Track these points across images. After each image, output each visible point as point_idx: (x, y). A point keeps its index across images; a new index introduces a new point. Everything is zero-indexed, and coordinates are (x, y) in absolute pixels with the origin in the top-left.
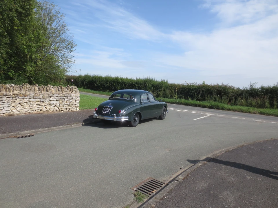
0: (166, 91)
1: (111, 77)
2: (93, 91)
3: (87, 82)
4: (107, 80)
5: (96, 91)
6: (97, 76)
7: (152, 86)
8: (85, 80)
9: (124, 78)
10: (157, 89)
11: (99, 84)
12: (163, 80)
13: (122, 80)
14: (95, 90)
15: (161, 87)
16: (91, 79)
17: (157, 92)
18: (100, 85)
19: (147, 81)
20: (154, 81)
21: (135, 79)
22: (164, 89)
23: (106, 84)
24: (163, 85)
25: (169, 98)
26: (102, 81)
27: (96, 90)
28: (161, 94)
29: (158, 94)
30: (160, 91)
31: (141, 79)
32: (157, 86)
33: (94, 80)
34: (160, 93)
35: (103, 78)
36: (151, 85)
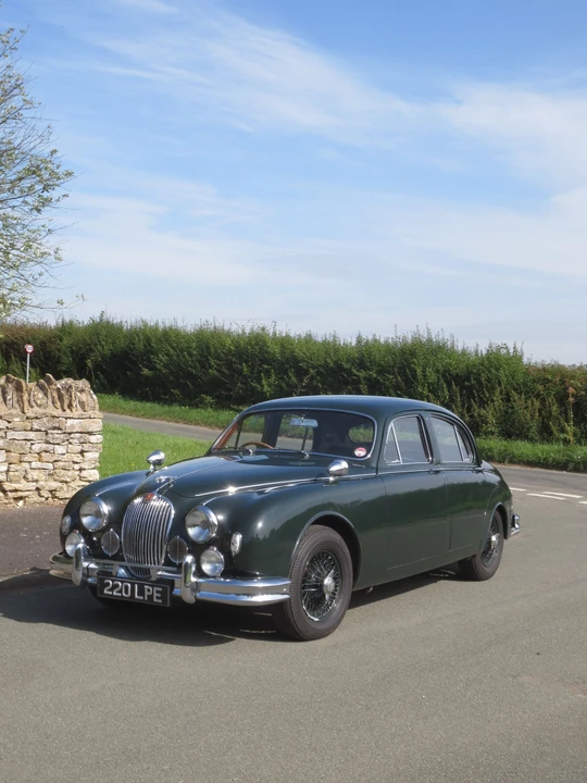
0: (518, 401)
1: (228, 334)
2: (132, 404)
3: (104, 357)
4: (208, 348)
5: (148, 405)
6: (156, 328)
7: (444, 375)
8: (91, 350)
9: (292, 335)
10: (470, 395)
11: (165, 366)
12: (499, 349)
13: (282, 345)
14: (144, 398)
15: (489, 380)
16: (122, 344)
17: (469, 410)
18: (172, 373)
19: (413, 354)
20: (451, 353)
21: (354, 344)
22: (508, 394)
23: (203, 366)
24: (497, 370)
25: (531, 440)
26: (182, 351)
27: (148, 400)
28: (491, 419)
29: (472, 416)
30: (482, 404)
31: (382, 341)
32: (468, 380)
33: (140, 346)
34: (483, 412)
35: (187, 337)
36: (438, 371)
